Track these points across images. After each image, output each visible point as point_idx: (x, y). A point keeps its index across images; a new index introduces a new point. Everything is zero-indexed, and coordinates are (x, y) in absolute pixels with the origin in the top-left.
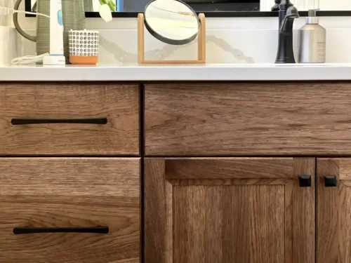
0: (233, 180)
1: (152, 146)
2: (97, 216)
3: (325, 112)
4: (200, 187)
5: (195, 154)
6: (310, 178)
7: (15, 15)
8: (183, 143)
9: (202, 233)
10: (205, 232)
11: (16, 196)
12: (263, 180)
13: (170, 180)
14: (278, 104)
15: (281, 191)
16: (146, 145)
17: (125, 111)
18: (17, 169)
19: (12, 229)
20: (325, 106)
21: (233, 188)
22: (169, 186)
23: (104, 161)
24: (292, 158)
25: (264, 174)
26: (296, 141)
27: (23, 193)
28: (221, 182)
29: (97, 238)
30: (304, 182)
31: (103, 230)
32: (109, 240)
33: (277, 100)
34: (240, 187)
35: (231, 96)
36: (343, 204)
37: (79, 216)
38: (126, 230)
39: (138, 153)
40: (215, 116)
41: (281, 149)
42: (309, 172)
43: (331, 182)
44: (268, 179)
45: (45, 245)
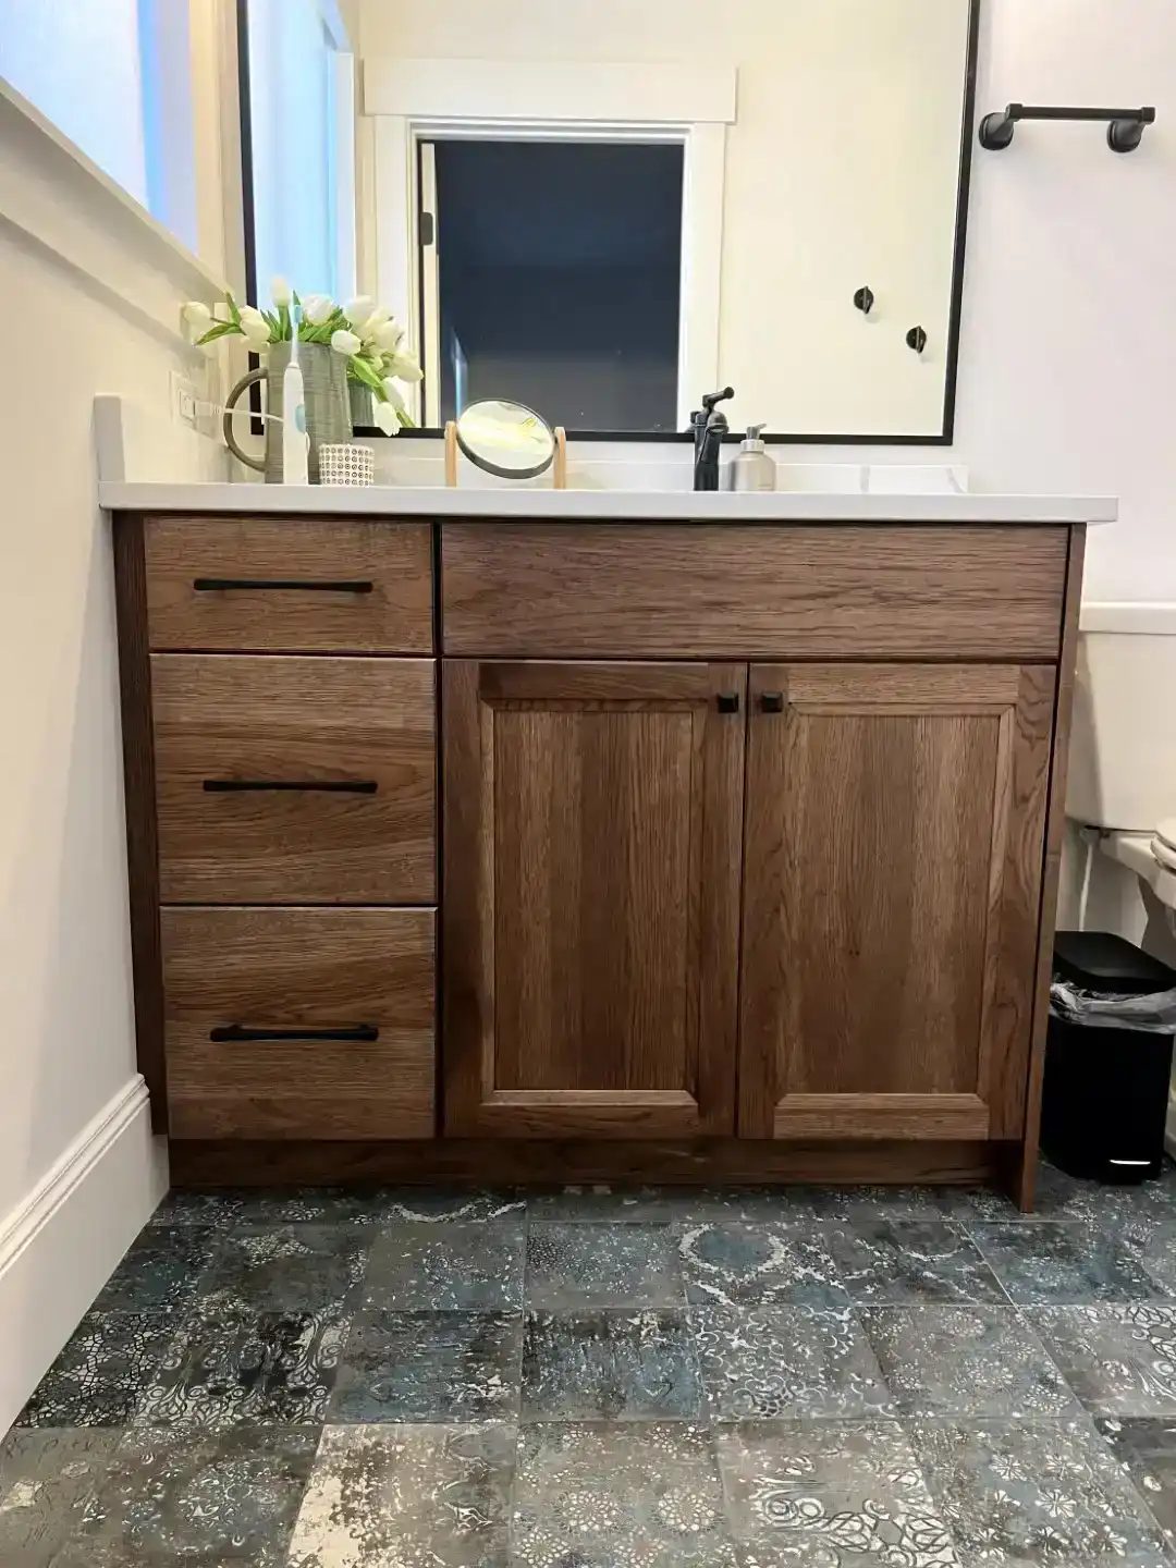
0: (602, 701)
1: (453, 638)
2: (361, 766)
3: (769, 579)
4: (544, 714)
5: (533, 652)
6: (737, 697)
7: (228, 418)
8: (512, 632)
9: (546, 795)
10: (552, 794)
11: (208, 725)
12: (654, 703)
13: (488, 701)
14: (684, 563)
15: (686, 722)
16: (445, 635)
17: (407, 571)
18: (209, 676)
19: (201, 785)
20: (769, 568)
21: (602, 716)
22: (488, 711)
23: (370, 663)
24: (706, 664)
25: (657, 692)
26: (714, 632)
27: (224, 718)
28: (580, 705)
29: (358, 802)
30: (727, 705)
31: (370, 788)
32: (380, 806)
33: (680, 557)
34: (614, 716)
35: (601, 548)
36: (795, 744)
37: (322, 761)
38: (411, 790)
39: (430, 650)
40: (569, 584)
41: (686, 646)
42: (738, 688)
43: (772, 705)
44: (662, 700)
45: (265, 814)
